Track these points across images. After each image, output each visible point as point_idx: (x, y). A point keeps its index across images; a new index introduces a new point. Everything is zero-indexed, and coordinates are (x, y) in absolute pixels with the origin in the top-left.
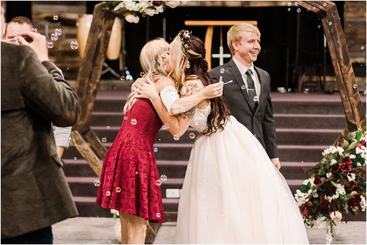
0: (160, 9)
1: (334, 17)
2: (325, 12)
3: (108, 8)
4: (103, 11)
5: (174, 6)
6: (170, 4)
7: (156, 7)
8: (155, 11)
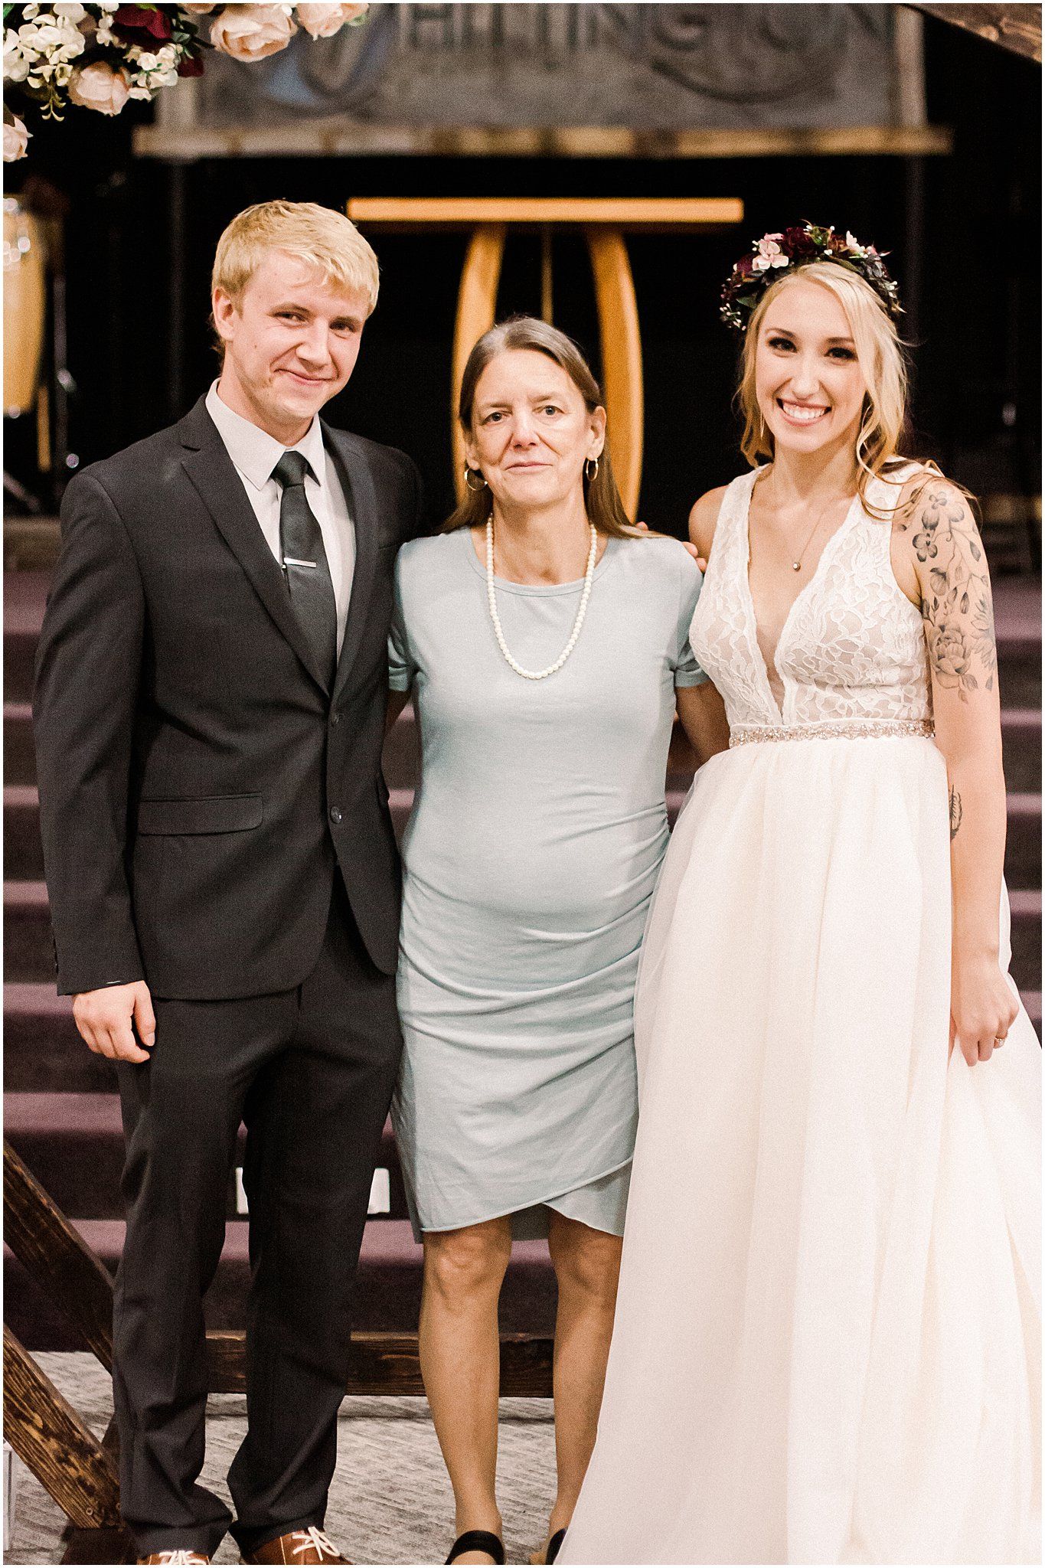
0: (160, 68)
5: (255, 45)
6: (225, 34)
7: (135, 53)
8: (135, 84)
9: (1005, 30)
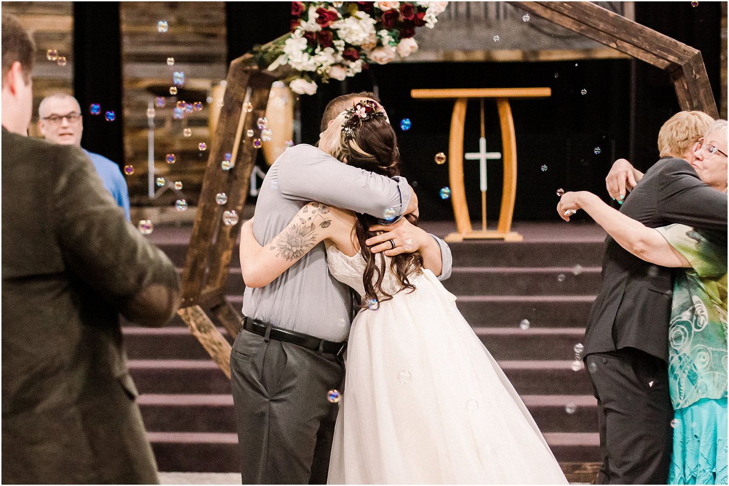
0: (356, 67)
1: (698, 76)
2: (680, 67)
3: (255, 67)
4: (246, 72)
5: (384, 60)
6: (375, 57)
7: (349, 63)
8: (348, 72)
9: (619, 45)
